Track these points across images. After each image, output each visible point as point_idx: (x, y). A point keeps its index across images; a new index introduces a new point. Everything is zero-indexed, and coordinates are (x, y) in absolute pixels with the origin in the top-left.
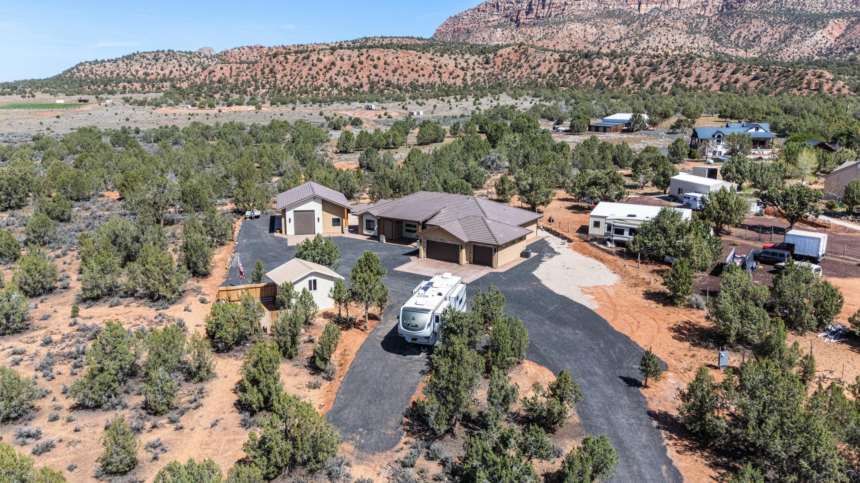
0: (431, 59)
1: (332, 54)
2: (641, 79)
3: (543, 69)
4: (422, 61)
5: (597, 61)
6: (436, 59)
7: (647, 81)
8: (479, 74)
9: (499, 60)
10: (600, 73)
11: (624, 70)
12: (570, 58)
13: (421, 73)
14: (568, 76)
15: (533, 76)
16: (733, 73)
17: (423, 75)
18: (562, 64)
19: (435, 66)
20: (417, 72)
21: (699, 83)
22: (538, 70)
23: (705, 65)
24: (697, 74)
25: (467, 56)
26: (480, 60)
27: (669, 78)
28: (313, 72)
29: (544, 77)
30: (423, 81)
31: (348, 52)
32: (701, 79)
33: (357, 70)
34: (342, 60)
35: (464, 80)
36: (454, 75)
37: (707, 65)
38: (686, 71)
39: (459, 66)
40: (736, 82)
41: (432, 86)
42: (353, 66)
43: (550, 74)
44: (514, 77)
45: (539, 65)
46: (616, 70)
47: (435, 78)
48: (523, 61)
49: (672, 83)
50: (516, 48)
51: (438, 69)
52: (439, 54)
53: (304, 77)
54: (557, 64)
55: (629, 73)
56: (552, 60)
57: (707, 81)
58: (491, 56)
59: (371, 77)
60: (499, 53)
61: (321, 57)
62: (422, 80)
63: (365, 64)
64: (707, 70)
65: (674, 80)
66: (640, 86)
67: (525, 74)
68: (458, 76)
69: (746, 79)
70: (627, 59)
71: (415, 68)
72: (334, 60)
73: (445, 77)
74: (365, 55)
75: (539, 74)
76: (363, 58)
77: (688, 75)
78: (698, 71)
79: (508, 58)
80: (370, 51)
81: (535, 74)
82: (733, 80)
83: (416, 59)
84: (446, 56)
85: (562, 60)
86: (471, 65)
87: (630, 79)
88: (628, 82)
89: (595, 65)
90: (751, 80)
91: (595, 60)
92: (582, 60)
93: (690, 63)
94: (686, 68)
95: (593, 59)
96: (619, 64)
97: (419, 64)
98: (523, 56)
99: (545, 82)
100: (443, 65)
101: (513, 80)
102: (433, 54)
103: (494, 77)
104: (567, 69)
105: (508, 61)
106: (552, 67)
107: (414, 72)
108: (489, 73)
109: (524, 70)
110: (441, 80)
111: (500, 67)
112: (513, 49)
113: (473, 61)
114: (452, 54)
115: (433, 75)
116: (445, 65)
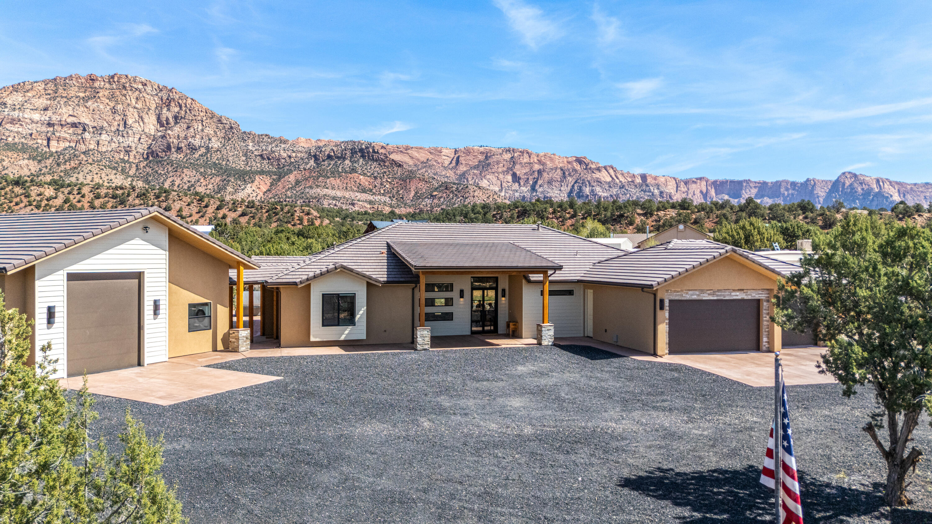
10: (44, 203)
16: (218, 209)
23: (184, 199)
24: (178, 208)
37: (188, 199)
46: (67, 201)
64: (189, 205)
69: (234, 215)
70: (80, 189)
90: (240, 216)
91: (32, 188)
92: (10, 187)
93: (166, 197)
94: (163, 201)
95: (29, 187)
96: (69, 194)
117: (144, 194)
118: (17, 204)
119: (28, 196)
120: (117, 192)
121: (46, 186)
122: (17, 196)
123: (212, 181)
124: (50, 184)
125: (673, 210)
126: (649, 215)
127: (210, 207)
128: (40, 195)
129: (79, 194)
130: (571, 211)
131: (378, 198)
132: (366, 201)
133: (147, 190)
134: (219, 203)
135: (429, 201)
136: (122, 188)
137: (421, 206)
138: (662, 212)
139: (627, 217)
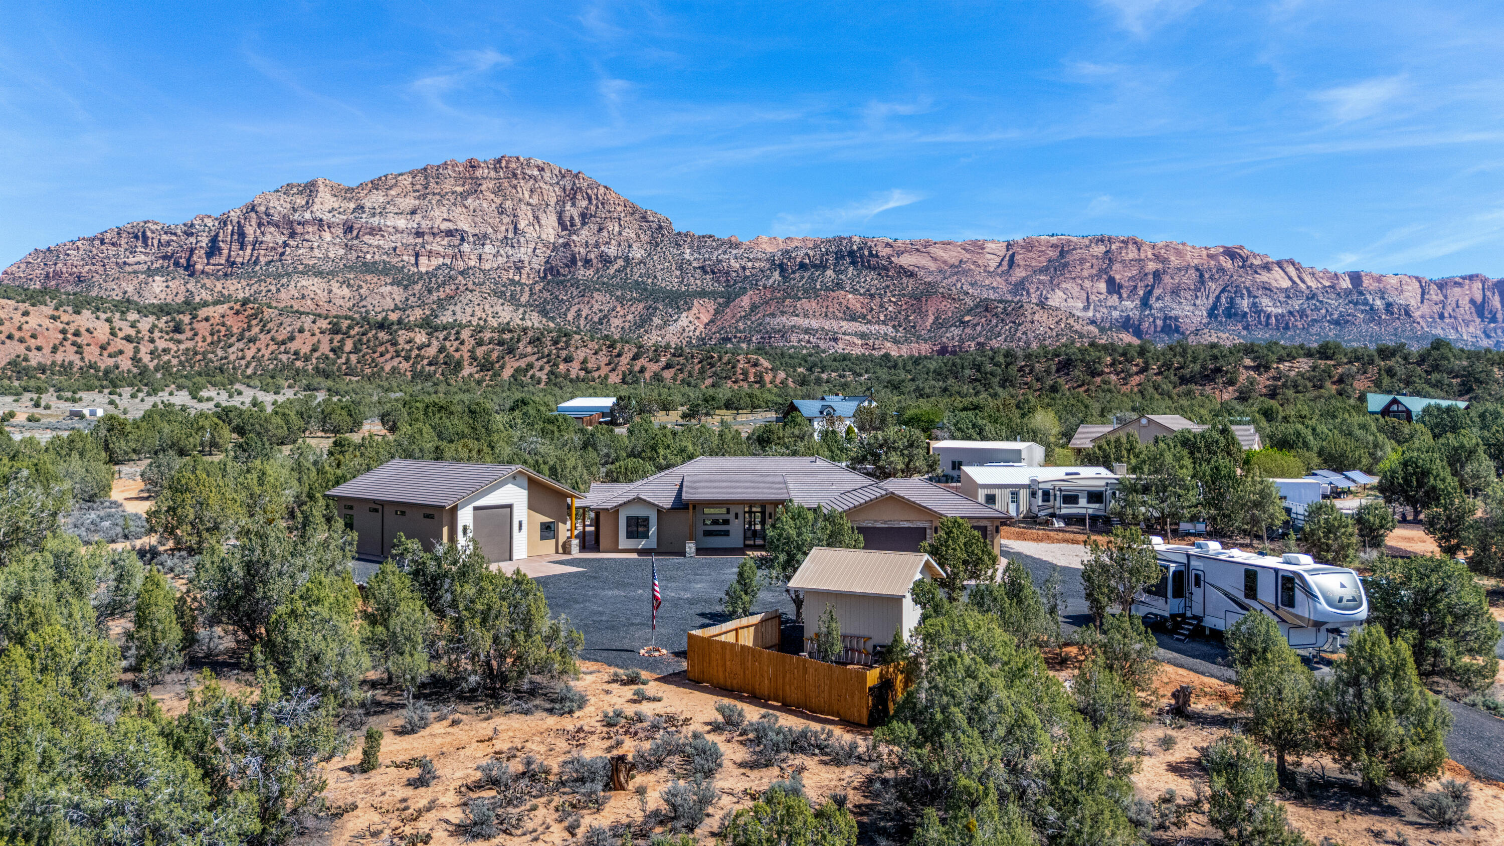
0: (54, 318)
2: (492, 364)
3: (302, 345)
4: (33, 322)
5: (403, 336)
6: (65, 318)
7: (502, 367)
8: (166, 351)
9: (203, 328)
10: (413, 354)
11: (457, 350)
12: (350, 327)
13: (33, 343)
14: (354, 358)
15: (284, 357)
16: (634, 358)
17: (39, 349)
18: (339, 337)
19: (63, 332)
20: (21, 340)
21: (587, 371)
22: (293, 346)
23: (590, 346)
24: (581, 358)
25: (132, 316)
26: (161, 324)
27: (538, 364)
29: (307, 359)
30: (41, 360)
32: (590, 366)
35: (136, 360)
36: (111, 349)
37: (594, 345)
38: (564, 354)
39: (121, 334)
40: (642, 370)
41: (66, 368)
43: (316, 355)
44: (243, 358)
45: (292, 339)
46: (442, 350)
47: (68, 355)
48: (256, 330)
50: (237, 307)
51: (72, 337)
52: (70, 309)
54: (329, 337)
55: (466, 355)
56: (317, 331)
57: (598, 369)
58: (186, 319)
60: (203, 313)
62: (35, 359)
64: (596, 353)
65: (547, 368)
66: (495, 375)
67: (267, 353)
68: (121, 352)
69: (654, 367)
70: (458, 333)
71: (17, 335)
73: (92, 353)
75: (296, 353)
77: (568, 360)
78: (581, 354)
79: (223, 325)
81: (286, 352)
82: (637, 369)
83: (18, 317)
84: (86, 313)
85: (335, 330)
86: (145, 333)
87: (471, 364)
88: (468, 370)
89: (401, 340)
90: (663, 369)
91: (400, 332)
92: (374, 332)
93: (566, 342)
94: (562, 349)
95: (396, 332)
96: (445, 339)
97: (25, 327)
98: (254, 322)
99: (310, 367)
100: (83, 330)
101: (243, 362)
102: (57, 309)
103: (199, 357)
104: (349, 345)
105: (223, 329)
106: (319, 342)
107: (15, 342)
108: (187, 349)
109: (263, 347)
110: (82, 359)
111: (209, 340)
112: (231, 308)
113: (148, 327)
114: (98, 310)
115: (61, 349)
116: (88, 330)
117: (538, 339)
118: (382, 355)
119: (395, 344)
120: (505, 336)
121: (417, 330)
122: (382, 344)
123: (633, 309)
124: (421, 326)
125: (1305, 360)
126: (1262, 369)
127: (624, 357)
128: (409, 342)
129: (456, 339)
130: (1140, 361)
131: (874, 328)
132: (856, 334)
133: (542, 334)
134: (635, 350)
135: (956, 331)
136: (510, 331)
137: (944, 340)
138: (1287, 364)
139: (1227, 372)
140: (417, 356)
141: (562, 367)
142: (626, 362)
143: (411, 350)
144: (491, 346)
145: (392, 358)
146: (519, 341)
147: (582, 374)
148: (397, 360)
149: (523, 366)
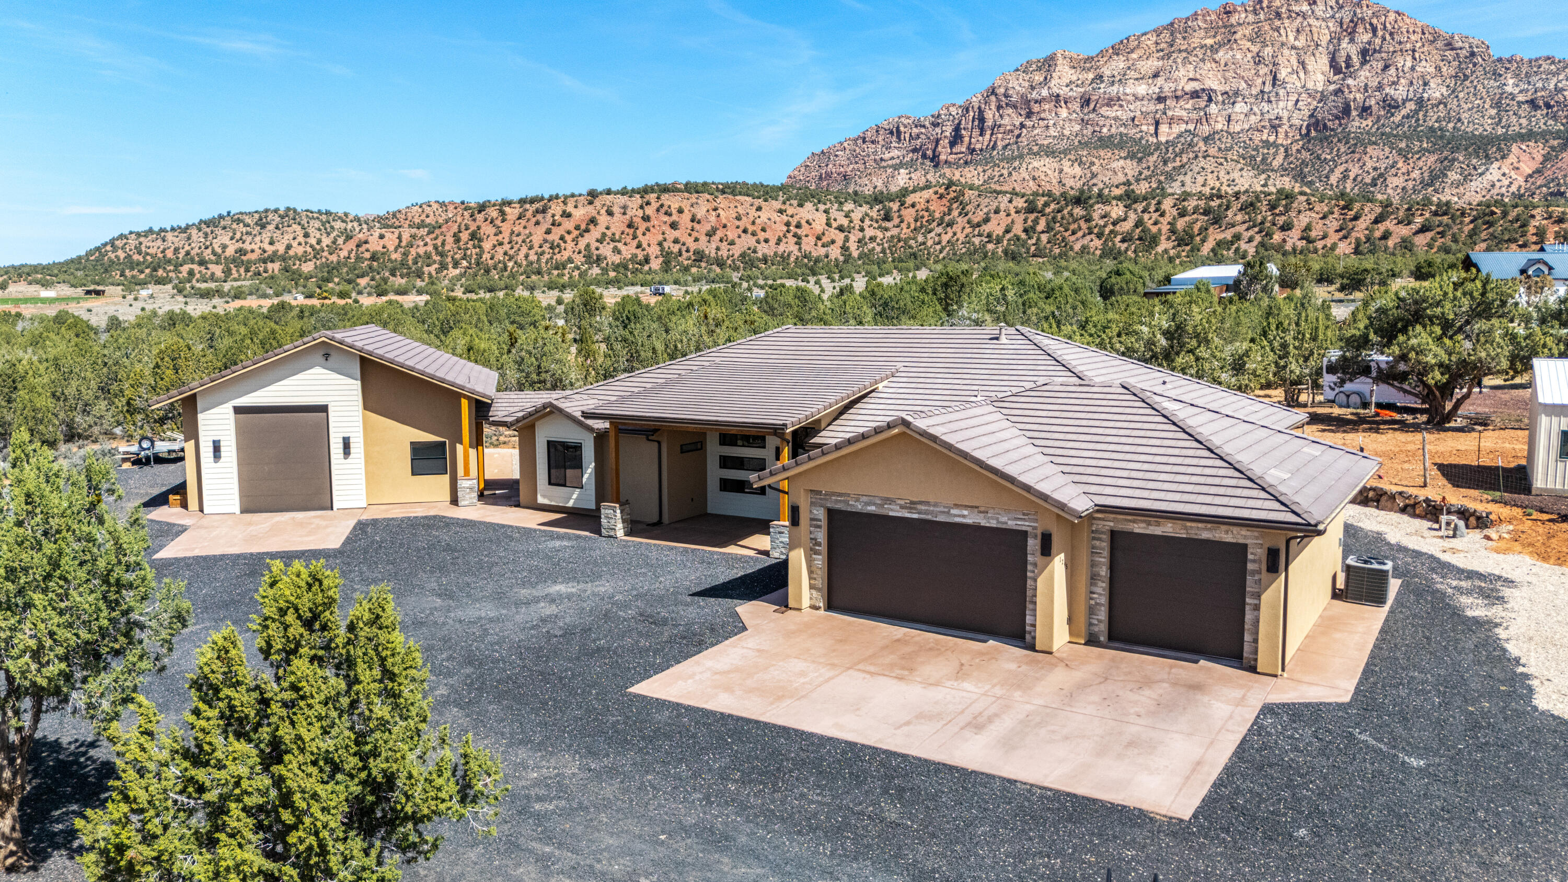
0: (781, 212)
1: (591, 203)
2: (1192, 237)
3: (996, 227)
4: (764, 216)
5: (1099, 209)
6: (790, 212)
7: (1203, 241)
8: (873, 239)
9: (909, 214)
10: (1107, 231)
11: (1155, 223)
12: (1046, 205)
13: (762, 236)
14: (1044, 238)
15: (977, 241)
16: (1376, 221)
17: (766, 241)
18: (1032, 216)
19: (788, 224)
20: (754, 234)
21: (1309, 241)
22: (986, 228)
23: (1317, 209)
24: (1303, 225)
25: (849, 206)
26: (874, 214)
27: (1247, 235)
28: (554, 237)
29: (999, 241)
30: (766, 251)
31: (622, 200)
32: (1313, 234)
33: (639, 233)
34: (610, 213)
35: (845, 248)
36: (825, 239)
37: (1324, 208)
38: (1281, 220)
39: (835, 225)
40: (1386, 236)
41: (785, 258)
42: (630, 226)
43: (1008, 236)
44: (939, 243)
45: (987, 220)
46: (1139, 223)
47: (789, 246)
48: (955, 213)
49: (1255, 243)
50: (942, 191)
51: (794, 229)
52: (795, 202)
53: (536, 245)
54: (1023, 216)
55: (1165, 228)
56: (1013, 211)
57: (1324, 237)
58: (895, 206)
59: (666, 245)
60: (909, 200)
61: (570, 208)
62: (764, 250)
63: (654, 221)
64: (1324, 217)
65: (1258, 238)
66: (1192, 250)
67: (961, 236)
68: (833, 242)
69: (1404, 231)
70: (1159, 203)
71: (751, 228)
72: (594, 213)
73: (808, 244)
74: (655, 205)
75: (989, 236)
76: (650, 211)
77: (1286, 227)
78: (1304, 220)
79: (927, 210)
80: (665, 197)
81: (980, 235)
82: (1378, 234)
83: (753, 213)
84: (809, 205)
85: (1031, 208)
86: (857, 222)
87: (1168, 239)
88: (1164, 245)
89: (1096, 216)
91: (1097, 207)
92: (1070, 208)
93: (1286, 206)
94: (1281, 214)
95: (1092, 206)
96: (1143, 212)
97: (758, 221)
98: (955, 205)
99: (1000, 250)
100: (803, 222)
101: (938, 247)
102: (784, 203)
103: (901, 244)
104: (1041, 226)
105: (926, 214)
106: (1013, 222)
107: (749, 235)
108: (892, 237)
109: (959, 231)
110: (800, 249)
111: (913, 226)
112: (936, 193)
113: (860, 216)
114: (819, 202)
115: (784, 240)
116: (808, 222)
117: (1252, 204)
118: (1074, 233)
119: (1088, 220)
120: (1212, 204)
121: (1114, 202)
122: (1075, 221)
123: (1421, 163)
124: (1119, 198)
127: (1361, 220)
128: (1104, 217)
129: (1157, 210)
133: (1257, 197)
134: (1379, 210)
136: (1220, 197)
140: (1111, 232)
141: (1277, 237)
142: (1364, 226)
143: (1105, 226)
144: (1195, 216)
145: (1084, 236)
146: (1228, 208)
147: (1301, 244)
148: (1088, 238)
149: (1229, 238)
